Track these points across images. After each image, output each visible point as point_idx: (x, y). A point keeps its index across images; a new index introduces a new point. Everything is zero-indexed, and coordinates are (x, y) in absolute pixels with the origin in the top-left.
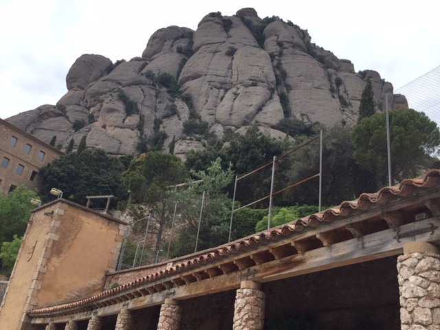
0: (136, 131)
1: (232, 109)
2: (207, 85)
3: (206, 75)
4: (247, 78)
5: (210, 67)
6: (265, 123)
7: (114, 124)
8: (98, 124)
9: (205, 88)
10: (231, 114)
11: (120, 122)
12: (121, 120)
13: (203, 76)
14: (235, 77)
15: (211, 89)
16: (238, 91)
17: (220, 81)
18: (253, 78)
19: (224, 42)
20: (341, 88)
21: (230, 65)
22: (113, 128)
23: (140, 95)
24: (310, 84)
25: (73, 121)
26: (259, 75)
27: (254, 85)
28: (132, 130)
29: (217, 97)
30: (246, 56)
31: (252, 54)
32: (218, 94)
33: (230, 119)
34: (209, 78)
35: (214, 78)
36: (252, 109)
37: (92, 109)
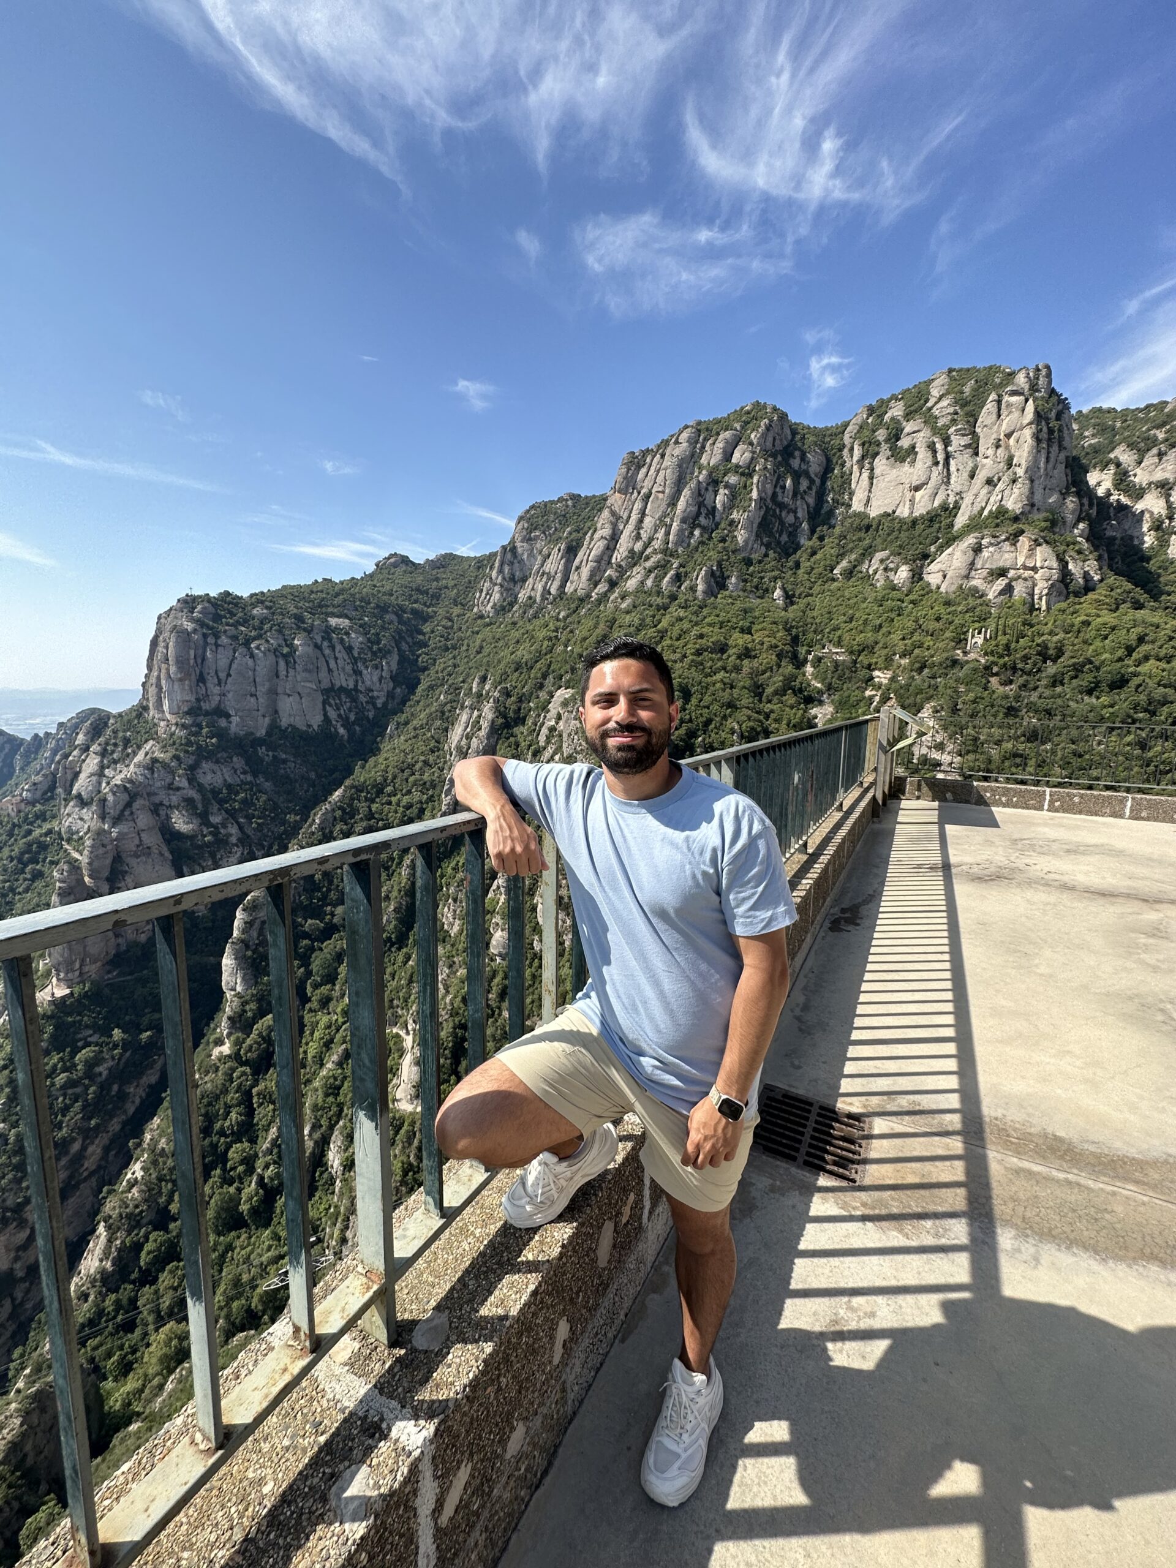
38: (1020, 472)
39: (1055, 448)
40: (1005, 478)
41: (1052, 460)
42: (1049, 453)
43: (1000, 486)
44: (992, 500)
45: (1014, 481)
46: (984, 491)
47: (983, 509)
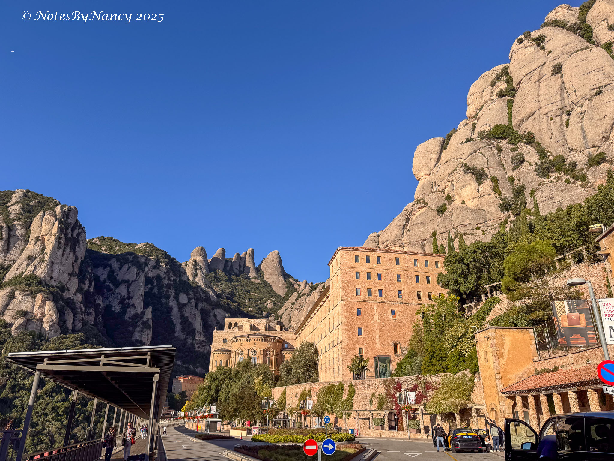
0: (493, 193)
1: (584, 132)
2: (545, 119)
3: (540, 109)
4: (588, 89)
5: (541, 98)
7: (472, 197)
8: (457, 202)
9: (544, 122)
10: (584, 137)
11: (475, 193)
12: (476, 191)
13: (538, 111)
14: (573, 95)
15: (551, 119)
16: (584, 109)
17: (558, 107)
18: (595, 86)
19: (545, 63)
21: (561, 85)
23: (483, 159)
25: (436, 209)
26: (601, 80)
27: (599, 93)
28: (490, 195)
29: (561, 125)
30: (576, 66)
31: (582, 60)
32: (561, 121)
33: (586, 142)
34: (544, 111)
35: (550, 108)
37: (446, 191)
38: (47, 257)
39: (68, 250)
40: (38, 259)
41: (65, 255)
42: (64, 251)
43: (35, 262)
44: (28, 269)
45: (43, 261)
46: (26, 263)
47: (23, 273)
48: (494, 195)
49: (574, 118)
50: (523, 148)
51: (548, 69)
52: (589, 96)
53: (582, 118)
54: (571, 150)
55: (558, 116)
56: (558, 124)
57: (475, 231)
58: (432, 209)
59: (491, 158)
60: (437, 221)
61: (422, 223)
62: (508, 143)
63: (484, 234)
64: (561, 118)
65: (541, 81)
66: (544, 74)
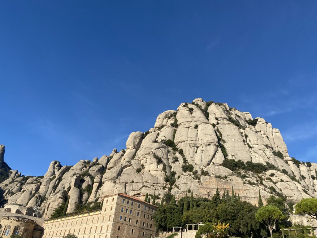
0: (163, 171)
1: (202, 159)
2: (188, 146)
3: (187, 140)
4: (206, 141)
5: (188, 136)
6: (217, 164)
8: (146, 169)
9: (188, 147)
10: (201, 161)
11: (155, 168)
12: (156, 167)
13: (186, 141)
14: (200, 141)
15: (191, 147)
16: (203, 149)
17: (194, 143)
18: (208, 141)
19: (192, 121)
20: (248, 139)
21: (196, 134)
22: (153, 171)
23: (161, 153)
24: (233, 140)
25: (136, 169)
26: (211, 140)
27: (209, 145)
28: (161, 171)
29: (194, 151)
30: (203, 129)
31: (206, 128)
32: (194, 150)
33: (202, 163)
34: (189, 142)
35: (191, 142)
36: (210, 157)
37: (142, 161)
48: (163, 172)
49: (199, 151)
50: (178, 155)
51: (193, 125)
52: (206, 144)
53: (202, 153)
54: (196, 164)
55: (193, 147)
56: (193, 150)
57: (152, 187)
58: (134, 168)
59: (165, 154)
60: (135, 175)
61: (128, 174)
62: (172, 149)
63: (155, 189)
64: (194, 148)
65: (189, 128)
66: (191, 126)
